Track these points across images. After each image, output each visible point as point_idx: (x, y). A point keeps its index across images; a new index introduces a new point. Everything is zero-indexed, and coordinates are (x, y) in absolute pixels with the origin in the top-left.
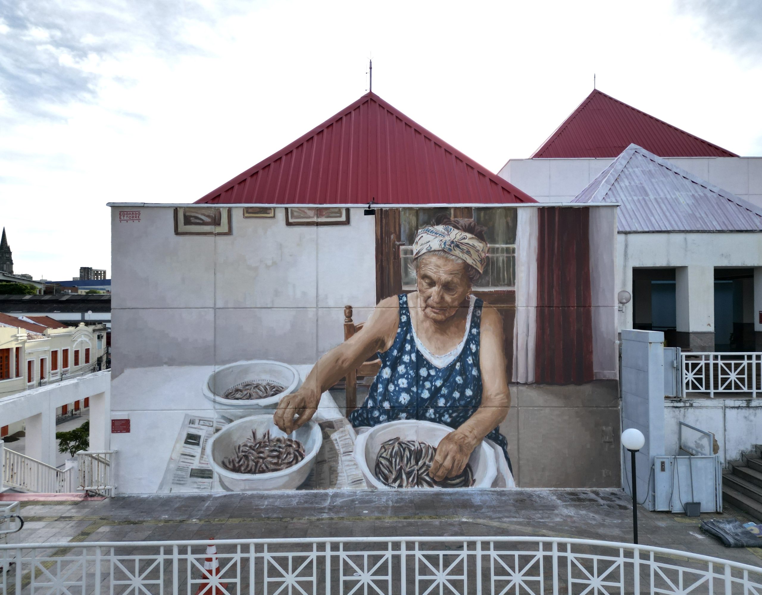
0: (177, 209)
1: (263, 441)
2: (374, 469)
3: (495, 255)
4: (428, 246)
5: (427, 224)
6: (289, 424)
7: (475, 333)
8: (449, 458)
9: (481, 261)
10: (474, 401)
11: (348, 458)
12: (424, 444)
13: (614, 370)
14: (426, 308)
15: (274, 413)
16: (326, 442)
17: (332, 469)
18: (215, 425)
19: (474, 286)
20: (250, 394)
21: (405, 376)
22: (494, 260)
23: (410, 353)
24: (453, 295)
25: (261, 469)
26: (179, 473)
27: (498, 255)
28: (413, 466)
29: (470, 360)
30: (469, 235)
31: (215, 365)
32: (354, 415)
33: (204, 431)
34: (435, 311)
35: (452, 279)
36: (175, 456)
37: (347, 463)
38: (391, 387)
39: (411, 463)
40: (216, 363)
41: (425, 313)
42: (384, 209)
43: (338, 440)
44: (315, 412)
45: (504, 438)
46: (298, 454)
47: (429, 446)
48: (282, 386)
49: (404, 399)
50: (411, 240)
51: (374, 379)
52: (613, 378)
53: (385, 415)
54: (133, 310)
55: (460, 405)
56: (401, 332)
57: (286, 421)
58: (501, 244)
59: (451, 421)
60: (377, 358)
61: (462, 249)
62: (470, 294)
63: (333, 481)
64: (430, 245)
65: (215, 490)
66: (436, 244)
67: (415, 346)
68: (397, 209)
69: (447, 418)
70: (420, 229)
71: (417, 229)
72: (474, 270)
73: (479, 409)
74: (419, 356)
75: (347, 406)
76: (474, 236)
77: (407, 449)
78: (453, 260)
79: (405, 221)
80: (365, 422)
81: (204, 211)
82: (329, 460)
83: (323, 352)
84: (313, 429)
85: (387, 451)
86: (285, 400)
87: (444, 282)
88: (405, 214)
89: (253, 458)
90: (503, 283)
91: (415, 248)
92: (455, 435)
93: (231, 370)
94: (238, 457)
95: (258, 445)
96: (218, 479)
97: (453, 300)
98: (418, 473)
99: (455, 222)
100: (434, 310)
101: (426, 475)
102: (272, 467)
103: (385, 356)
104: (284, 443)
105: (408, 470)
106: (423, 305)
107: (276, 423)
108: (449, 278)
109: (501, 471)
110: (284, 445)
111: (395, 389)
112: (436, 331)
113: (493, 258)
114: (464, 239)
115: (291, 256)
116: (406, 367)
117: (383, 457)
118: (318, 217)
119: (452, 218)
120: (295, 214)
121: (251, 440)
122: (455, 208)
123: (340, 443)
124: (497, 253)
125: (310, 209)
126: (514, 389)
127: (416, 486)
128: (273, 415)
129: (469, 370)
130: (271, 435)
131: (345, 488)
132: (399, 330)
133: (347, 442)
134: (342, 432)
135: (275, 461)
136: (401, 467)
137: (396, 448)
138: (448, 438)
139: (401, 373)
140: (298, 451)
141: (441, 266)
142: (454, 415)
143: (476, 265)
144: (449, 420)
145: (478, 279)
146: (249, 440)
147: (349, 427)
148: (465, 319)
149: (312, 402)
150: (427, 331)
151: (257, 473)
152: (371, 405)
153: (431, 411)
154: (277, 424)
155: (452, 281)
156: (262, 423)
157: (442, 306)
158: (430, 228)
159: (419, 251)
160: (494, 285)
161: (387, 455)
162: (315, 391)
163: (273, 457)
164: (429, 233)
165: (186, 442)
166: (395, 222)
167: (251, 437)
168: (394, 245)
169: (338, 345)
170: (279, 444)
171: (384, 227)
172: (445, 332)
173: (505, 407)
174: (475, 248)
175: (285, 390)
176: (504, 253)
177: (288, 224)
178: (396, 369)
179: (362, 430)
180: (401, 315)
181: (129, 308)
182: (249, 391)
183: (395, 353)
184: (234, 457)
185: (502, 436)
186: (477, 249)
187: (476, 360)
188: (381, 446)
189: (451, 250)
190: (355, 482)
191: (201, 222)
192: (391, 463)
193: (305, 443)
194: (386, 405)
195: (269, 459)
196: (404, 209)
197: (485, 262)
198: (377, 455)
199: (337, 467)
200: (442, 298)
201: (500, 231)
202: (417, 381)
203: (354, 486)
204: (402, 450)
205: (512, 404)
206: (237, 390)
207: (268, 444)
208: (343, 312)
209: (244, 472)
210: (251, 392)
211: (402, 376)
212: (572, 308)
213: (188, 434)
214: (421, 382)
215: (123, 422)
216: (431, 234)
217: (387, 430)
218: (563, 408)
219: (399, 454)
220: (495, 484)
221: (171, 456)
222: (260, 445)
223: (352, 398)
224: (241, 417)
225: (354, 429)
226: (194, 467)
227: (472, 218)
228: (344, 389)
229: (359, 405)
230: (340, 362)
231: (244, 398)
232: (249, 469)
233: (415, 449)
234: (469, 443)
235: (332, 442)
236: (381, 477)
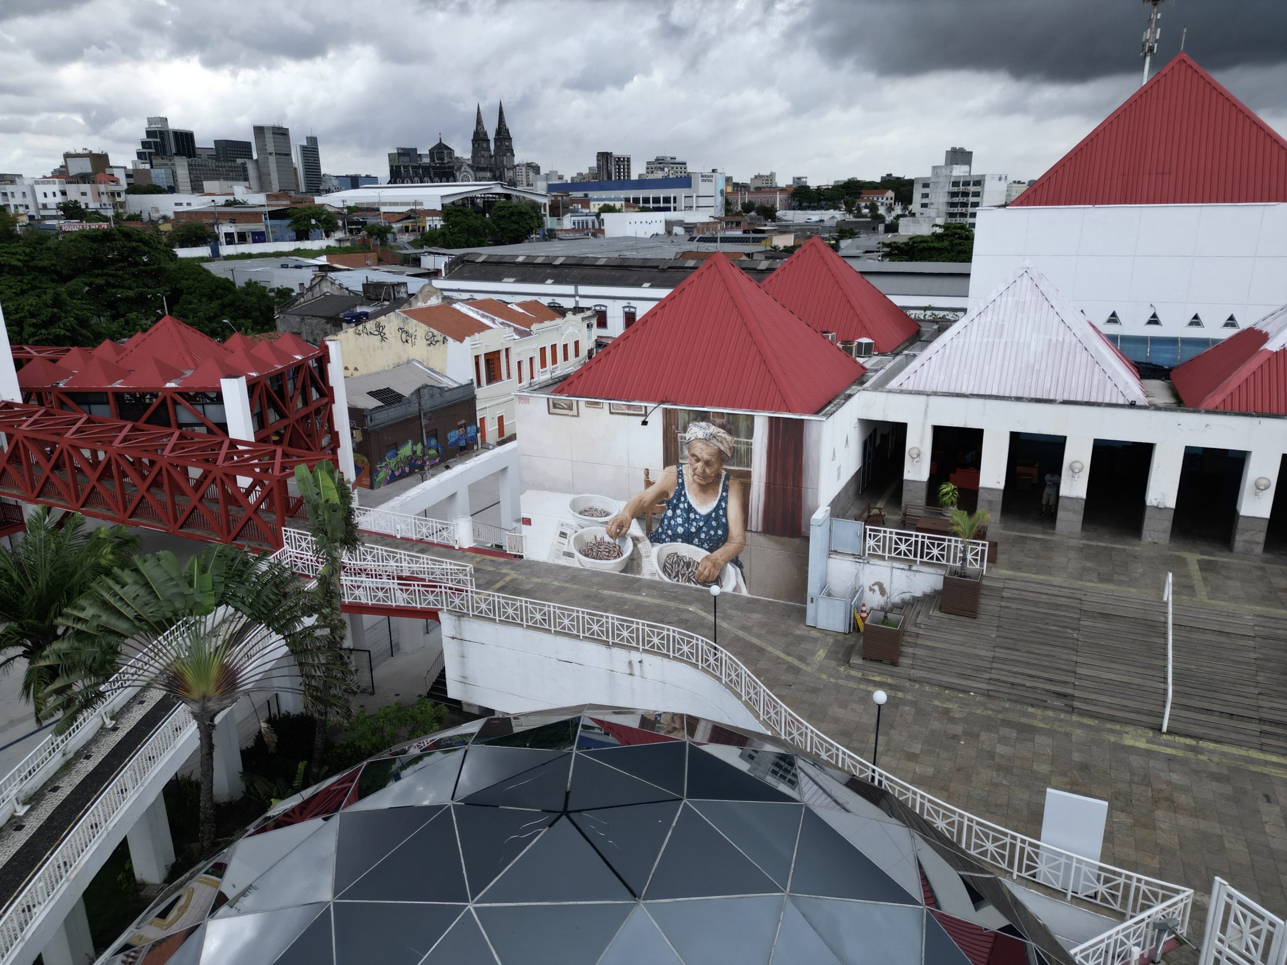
0: (548, 398)
1: (600, 542)
2: (663, 569)
6: (614, 535)
7: (725, 496)
8: (707, 569)
9: (730, 449)
10: (723, 538)
11: (648, 560)
12: (692, 559)
14: (694, 475)
15: (606, 527)
16: (635, 548)
18: (574, 529)
19: (724, 465)
21: (681, 517)
23: (684, 503)
24: (711, 469)
25: (600, 558)
26: (558, 552)
27: (741, 446)
28: (685, 571)
29: (721, 512)
30: (722, 431)
31: (573, 494)
32: (651, 535)
33: (569, 531)
34: (700, 478)
35: (711, 458)
36: (555, 542)
38: (672, 522)
39: (684, 569)
41: (693, 479)
42: (668, 408)
43: (642, 548)
44: (629, 530)
45: (742, 563)
46: (620, 553)
47: (695, 561)
48: (610, 512)
49: (680, 531)
50: (685, 430)
53: (669, 538)
54: (529, 457)
55: (714, 539)
56: (677, 489)
57: (613, 532)
58: (743, 439)
59: (709, 548)
61: (718, 440)
62: (722, 470)
63: (639, 572)
64: (696, 435)
65: (576, 565)
66: (700, 435)
67: (687, 498)
68: (676, 409)
69: (706, 546)
70: (690, 424)
72: (725, 454)
73: (726, 544)
74: (690, 505)
76: (725, 432)
77: (682, 560)
78: (711, 446)
79: (681, 418)
80: (657, 540)
81: (563, 401)
82: (637, 559)
85: (670, 560)
86: (612, 520)
87: (705, 460)
88: (681, 413)
89: (595, 550)
90: (743, 465)
91: (688, 436)
92: (711, 557)
93: (581, 498)
94: (587, 549)
96: (577, 559)
97: (711, 473)
98: (688, 575)
99: (713, 421)
100: (698, 477)
101: (693, 577)
102: (606, 557)
103: (669, 503)
104: (612, 545)
105: (682, 572)
106: (692, 473)
107: (607, 533)
108: (709, 458)
109: (739, 583)
111: (675, 524)
112: (700, 491)
114: (719, 433)
115: (613, 433)
116: (681, 511)
117: (668, 563)
118: (626, 410)
119: (711, 419)
120: (615, 407)
122: (713, 412)
123: (643, 551)
125: (624, 404)
127: (686, 582)
129: (720, 518)
131: (647, 577)
132: (677, 487)
133: (647, 551)
134: (644, 544)
135: (607, 554)
136: (678, 570)
137: (676, 559)
138: (707, 558)
139: (678, 514)
140: (619, 551)
141: (704, 449)
142: (711, 545)
143: (726, 451)
145: (727, 461)
147: (648, 542)
148: (719, 485)
149: (626, 524)
150: (694, 490)
151: (598, 559)
152: (661, 531)
155: (710, 460)
156: (600, 531)
157: (704, 475)
158: (697, 424)
159: (690, 438)
160: (738, 466)
161: (670, 562)
162: (628, 517)
163: (606, 552)
164: (696, 427)
165: (560, 536)
166: (675, 417)
167: (594, 539)
168: (674, 433)
169: (641, 492)
170: (609, 545)
171: (668, 421)
172: (706, 493)
173: (743, 544)
174: (726, 440)
176: (745, 445)
177: (611, 413)
178: (676, 511)
180: (678, 478)
184: (585, 548)
185: (740, 562)
187: (725, 513)
188: (666, 556)
189: (710, 439)
190: (651, 574)
191: (562, 407)
192: (672, 567)
193: (624, 547)
194: (670, 532)
195: (604, 553)
196: (680, 409)
197: (732, 450)
198: (664, 561)
199: (641, 564)
200: (704, 470)
201: (742, 430)
202: (687, 520)
204: (679, 560)
205: (747, 543)
206: (586, 511)
207: (603, 544)
208: (644, 471)
209: (591, 557)
210: (593, 513)
211: (679, 516)
212: (789, 487)
213: (561, 532)
214: (691, 522)
216: (698, 428)
218: (780, 551)
219: (677, 562)
220: (735, 589)
222: (599, 544)
223: (649, 525)
224: (588, 527)
226: (565, 550)
227: (724, 419)
229: (654, 530)
230: (642, 502)
231: (590, 516)
232: (593, 556)
233: (687, 561)
234: (719, 563)
235: (638, 549)
236: (666, 574)
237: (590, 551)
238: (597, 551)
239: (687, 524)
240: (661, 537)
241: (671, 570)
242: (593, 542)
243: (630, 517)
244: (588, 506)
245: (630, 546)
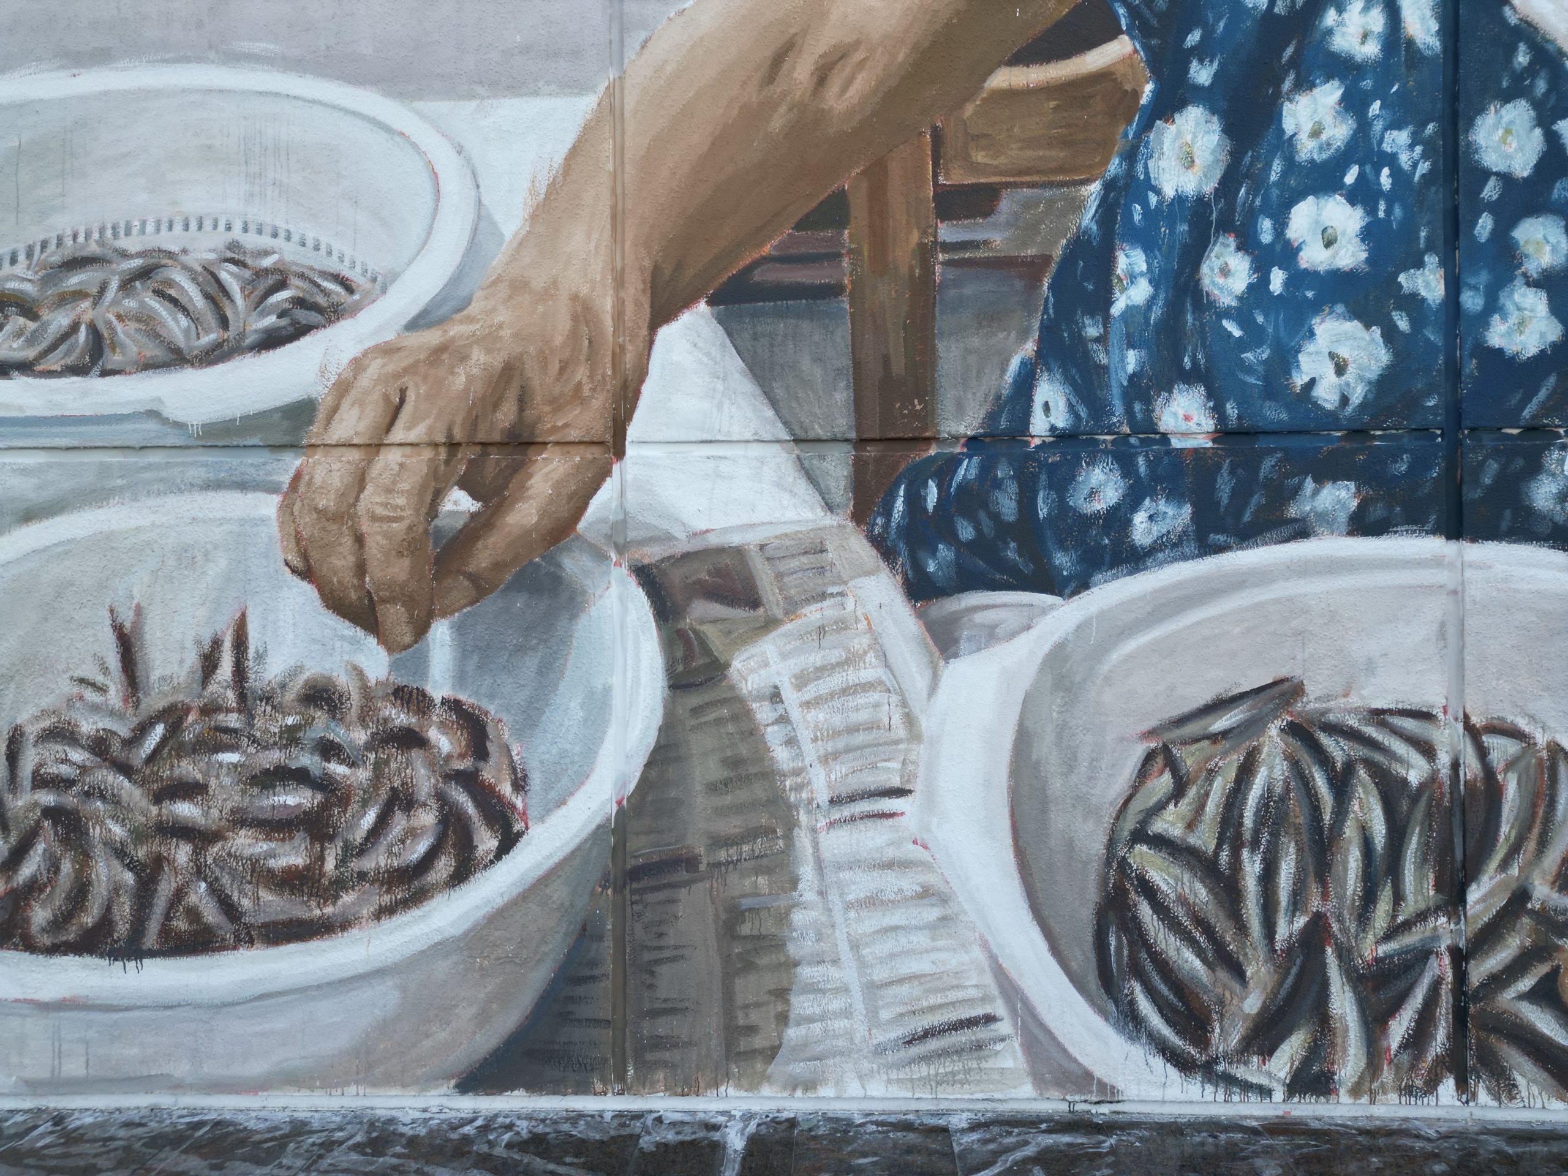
1: (197, 703)
2: (1088, 937)
6: (400, 570)
11: (872, 840)
12: (1514, 733)
15: (286, 479)
16: (696, 711)
17: (745, 929)
20: (93, 328)
21: (1350, 178)
25: (181, 924)
28: (1422, 916)
32: (915, 501)
37: (862, 885)
38: (1225, 272)
39: (1398, 897)
43: (790, 696)
44: (606, 473)
46: (470, 809)
47: (1557, 751)
48: (346, 272)
49: (1340, 369)
51: (1077, 206)
53: (1175, 495)
57: (377, 542)
60: (1112, 32)
63: (751, 1030)
75: (858, 427)
77: (1362, 773)
80: (1011, 553)
82: (722, 855)
84: (593, 611)
85: (1192, 792)
86: (365, 381)
89: (118, 831)
95: (159, 730)
98: (1461, 977)
101: (1532, 996)
102: (272, 905)
103: (1170, 20)
104: (363, 720)
105: (1372, 948)
107: (296, 561)
110: (360, 736)
111: (1258, 289)
116: (1353, 104)
117: (1160, 842)
121: (101, 689)
123: (805, 722)
127: (1448, 1088)
128: (276, 499)
130: (260, 657)
131: (854, 1088)
133: (863, 716)
134: (821, 631)
135: (292, 857)
136: (1318, 923)
137: (1272, 770)
139: (1307, 149)
140: (469, 780)
146: (90, 695)
147: (876, 595)
149: (576, 398)
151: (152, 954)
152: (1061, 419)
154: (306, 573)
156: (189, 559)
161: (1190, 826)
162: (606, 305)
163: (279, 826)
167: (105, 671)
170: (321, 725)
175: (369, 299)
178: (1273, 116)
179: (979, 617)
182: (86, 304)
188: (1139, 751)
190: (927, 1034)
192: (1227, 888)
193: (531, 718)
194: (1186, 418)
195: (245, 843)
198: (1107, 821)
199: (783, 918)
202: (1447, 211)
203: (924, 1070)
204: (1320, 780)
207: (233, 720)
209: (46, 941)
210: (106, 314)
211: (1322, 179)
214: (1485, 225)
217: (1193, 617)
219: (1299, 815)
222: (174, 731)
223: (898, 367)
225: (920, 615)
228: (833, 291)
229: (961, 419)
230: (802, 71)
231: (54, 362)
232: (87, 920)
233: (1433, 779)
235: (741, 713)
236: (1145, 1006)
237: (40, 847)
238: (139, 836)
239: (1431, 260)
240: (1062, 508)
241: (1208, 930)
242: (88, 726)
243: (635, 290)
244: (36, 235)
245: (617, 701)
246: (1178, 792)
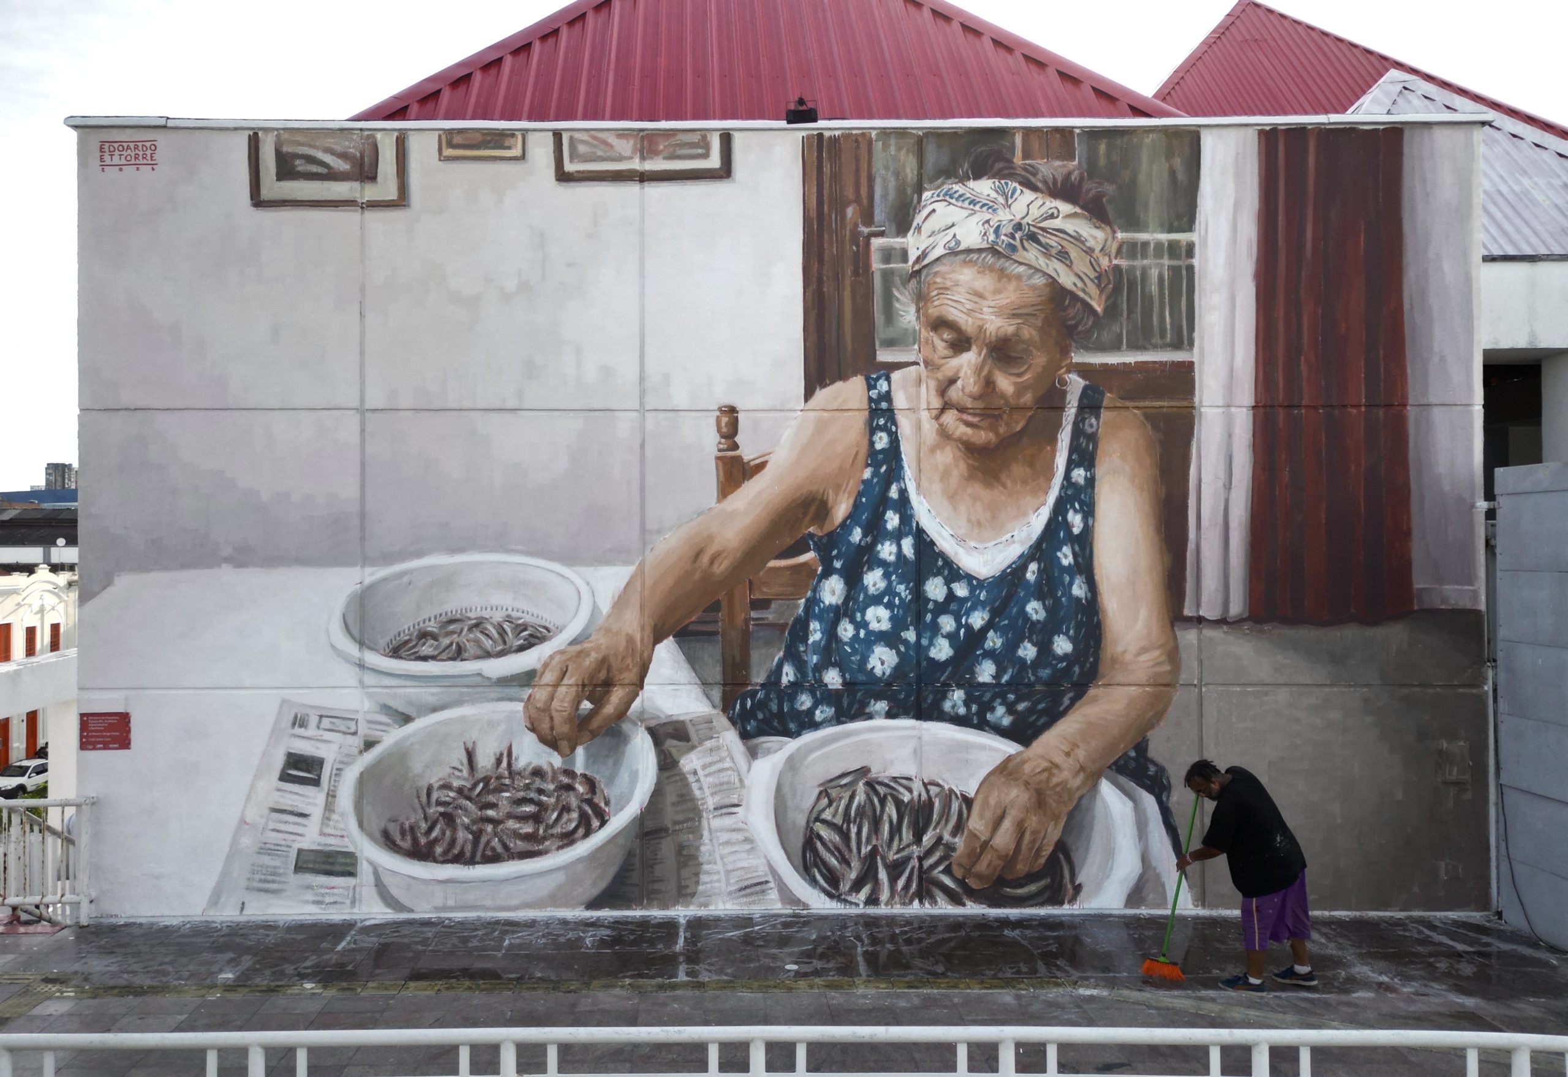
0: (256, 134)
1: (494, 775)
2: (800, 854)
3: (1139, 263)
4: (949, 237)
5: (948, 177)
6: (566, 729)
7: (1082, 481)
8: (1007, 824)
9: (1100, 278)
10: (1077, 669)
11: (728, 821)
12: (938, 785)
13: (1471, 583)
14: (942, 410)
15: (526, 697)
16: (668, 778)
17: (685, 853)
18: (363, 729)
19: (1077, 348)
20: (458, 645)
21: (885, 600)
22: (1135, 277)
23: (897, 536)
24: (1019, 375)
25: (489, 853)
26: (266, 860)
27: (1145, 262)
28: (908, 846)
29: (1066, 556)
30: (1065, 208)
31: (363, 566)
32: (743, 705)
33: (334, 747)
34: (970, 418)
35: (1018, 329)
36: (253, 815)
37: (724, 837)
38: (845, 630)
39: (901, 839)
40: (366, 561)
41: (941, 425)
42: (827, 134)
43: (700, 773)
44: (637, 695)
45: (1161, 770)
46: (590, 812)
47: (951, 791)
48: (548, 625)
49: (883, 663)
50: (903, 222)
51: (797, 607)
52: (1469, 606)
53: (829, 705)
54: (138, 413)
55: (1038, 679)
56: (873, 477)
57: (558, 718)
58: (1153, 232)
59: (1013, 724)
60: (808, 550)
61: (1046, 247)
62: (1069, 371)
63: (686, 887)
64: (954, 236)
65: (365, 909)
66: (971, 233)
67: (912, 516)
68: (864, 135)
69: (1000, 714)
70: (927, 190)
71: (920, 190)
72: (1079, 304)
73: (1092, 692)
74: (924, 543)
75: (724, 680)
76: (1078, 210)
77: (889, 798)
78: (1019, 277)
79: (886, 168)
80: (775, 724)
81: (330, 142)
82: (677, 827)
83: (659, 532)
84: (632, 743)
85: (834, 805)
86: (554, 662)
87: (993, 339)
88: (885, 147)
89: (466, 820)
90: (1160, 342)
91: (913, 243)
92: (1024, 762)
93: (406, 579)
94: (426, 818)
95: (481, 785)
96: (371, 879)
97: (1020, 390)
98: (921, 866)
99: (1025, 170)
100: (965, 417)
101: (943, 872)
102: (521, 845)
103: (828, 546)
104: (553, 781)
105: (892, 856)
106: (936, 403)
107: (529, 726)
108: (1009, 328)
109: (1154, 863)
110: (552, 787)
111: (856, 636)
112: (971, 476)
113: (1131, 270)
114: (1052, 216)
115: (569, 265)
116: (887, 576)
117: (824, 822)
118: (643, 158)
119: (1018, 160)
120: (582, 149)
121: (461, 771)
122: (1027, 131)
123: (706, 782)
124: (1144, 256)
125: (622, 134)
126: (1189, 637)
127: (916, 902)
128: (522, 704)
129: (1062, 583)
130: (516, 759)
131: (721, 906)
132: (867, 474)
133: (725, 779)
134: (711, 750)
135: (528, 829)
136: (875, 848)
137: (860, 797)
138: (1006, 770)
139: (872, 590)
140: (589, 802)
141: (987, 294)
142: (1021, 707)
143: (1084, 291)
144: (1006, 721)
145: (1089, 331)
146: (457, 773)
147: (730, 737)
148: (1053, 440)
149: (627, 668)
150: (945, 475)
151: (478, 863)
152: (792, 678)
153: (958, 695)
154: (533, 729)
155: (1016, 334)
156: (492, 724)
157: (987, 406)
158: (956, 187)
159: (923, 252)
160: (1135, 346)
161: (834, 816)
162: (638, 637)
163: (523, 818)
164: (953, 201)
165: (285, 777)
166: (857, 170)
167: (462, 764)
168: (855, 235)
169: (699, 514)
170: (538, 783)
171: (826, 185)
172: (997, 478)
173: (1164, 686)
174: (1083, 242)
175: (556, 634)
176: (1162, 257)
177: (563, 177)
178: (861, 579)
179: (765, 745)
180: (872, 430)
181: (126, 409)
182: (455, 636)
183: (857, 535)
184: (414, 817)
185: (1155, 764)
186: (1088, 244)
187: (1083, 557)
189: (1013, 248)
190: (746, 888)
191: (324, 171)
192: (845, 836)
193: (611, 780)
194: (833, 678)
195: (511, 824)
196: (884, 132)
197: (1109, 283)
198: (806, 815)
199: (698, 848)
200: (989, 384)
201: (1153, 195)
202: (917, 612)
203: (745, 900)
204: (876, 800)
205: (1183, 677)
206: (424, 635)
207: (507, 781)
208: (715, 419)
209: (441, 859)
210: (463, 639)
211: (876, 600)
212: (1354, 411)
213: (290, 755)
214: (929, 617)
215: (112, 720)
216: (960, 204)
217: (835, 745)
218: (1327, 689)
219: (869, 813)
220: (1135, 896)
221: (243, 814)
222: (486, 785)
223: (738, 659)
224: (435, 709)
225: (745, 744)
226: (306, 845)
227: (1073, 158)
228: (715, 633)
229: (759, 677)
230: (705, 559)
231: (444, 656)
232: (456, 851)
233: (912, 800)
234: (1063, 784)
235: (683, 778)
236: (818, 877)
237: (439, 826)
238: (474, 822)
239: (912, 628)
240: (792, 708)
241: (839, 851)
242: (456, 784)
243: (648, 632)
244: (437, 611)
245: (640, 772)
246: (830, 805)
